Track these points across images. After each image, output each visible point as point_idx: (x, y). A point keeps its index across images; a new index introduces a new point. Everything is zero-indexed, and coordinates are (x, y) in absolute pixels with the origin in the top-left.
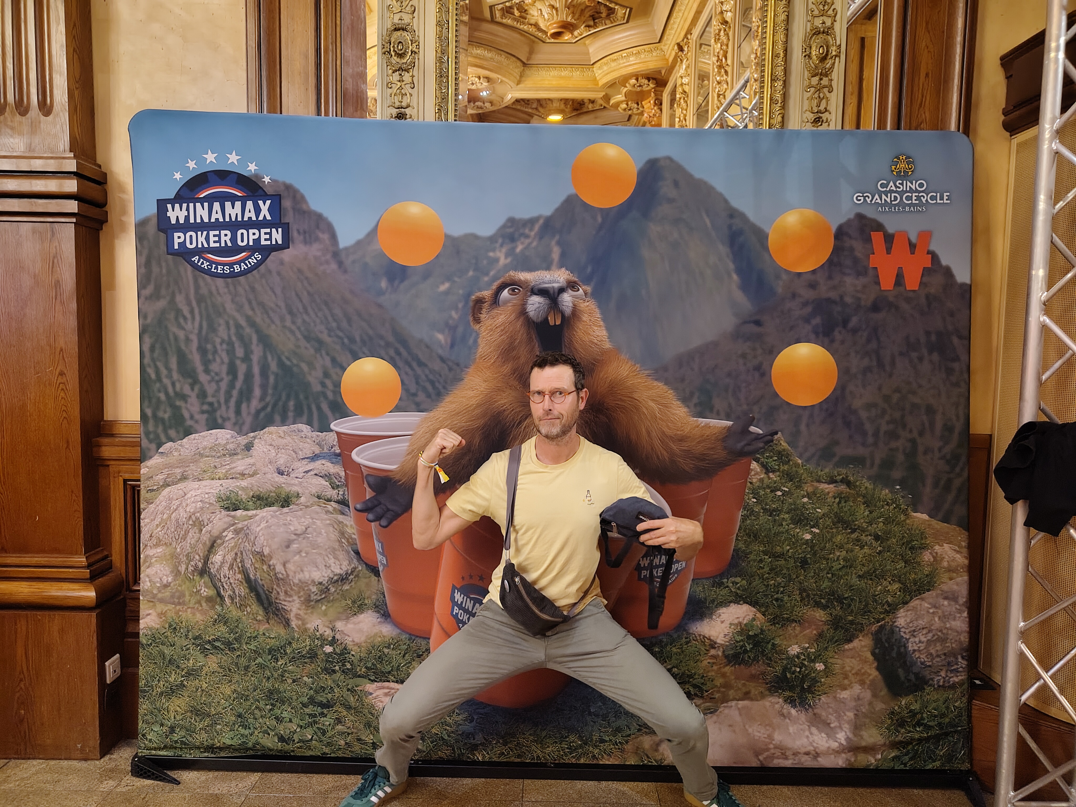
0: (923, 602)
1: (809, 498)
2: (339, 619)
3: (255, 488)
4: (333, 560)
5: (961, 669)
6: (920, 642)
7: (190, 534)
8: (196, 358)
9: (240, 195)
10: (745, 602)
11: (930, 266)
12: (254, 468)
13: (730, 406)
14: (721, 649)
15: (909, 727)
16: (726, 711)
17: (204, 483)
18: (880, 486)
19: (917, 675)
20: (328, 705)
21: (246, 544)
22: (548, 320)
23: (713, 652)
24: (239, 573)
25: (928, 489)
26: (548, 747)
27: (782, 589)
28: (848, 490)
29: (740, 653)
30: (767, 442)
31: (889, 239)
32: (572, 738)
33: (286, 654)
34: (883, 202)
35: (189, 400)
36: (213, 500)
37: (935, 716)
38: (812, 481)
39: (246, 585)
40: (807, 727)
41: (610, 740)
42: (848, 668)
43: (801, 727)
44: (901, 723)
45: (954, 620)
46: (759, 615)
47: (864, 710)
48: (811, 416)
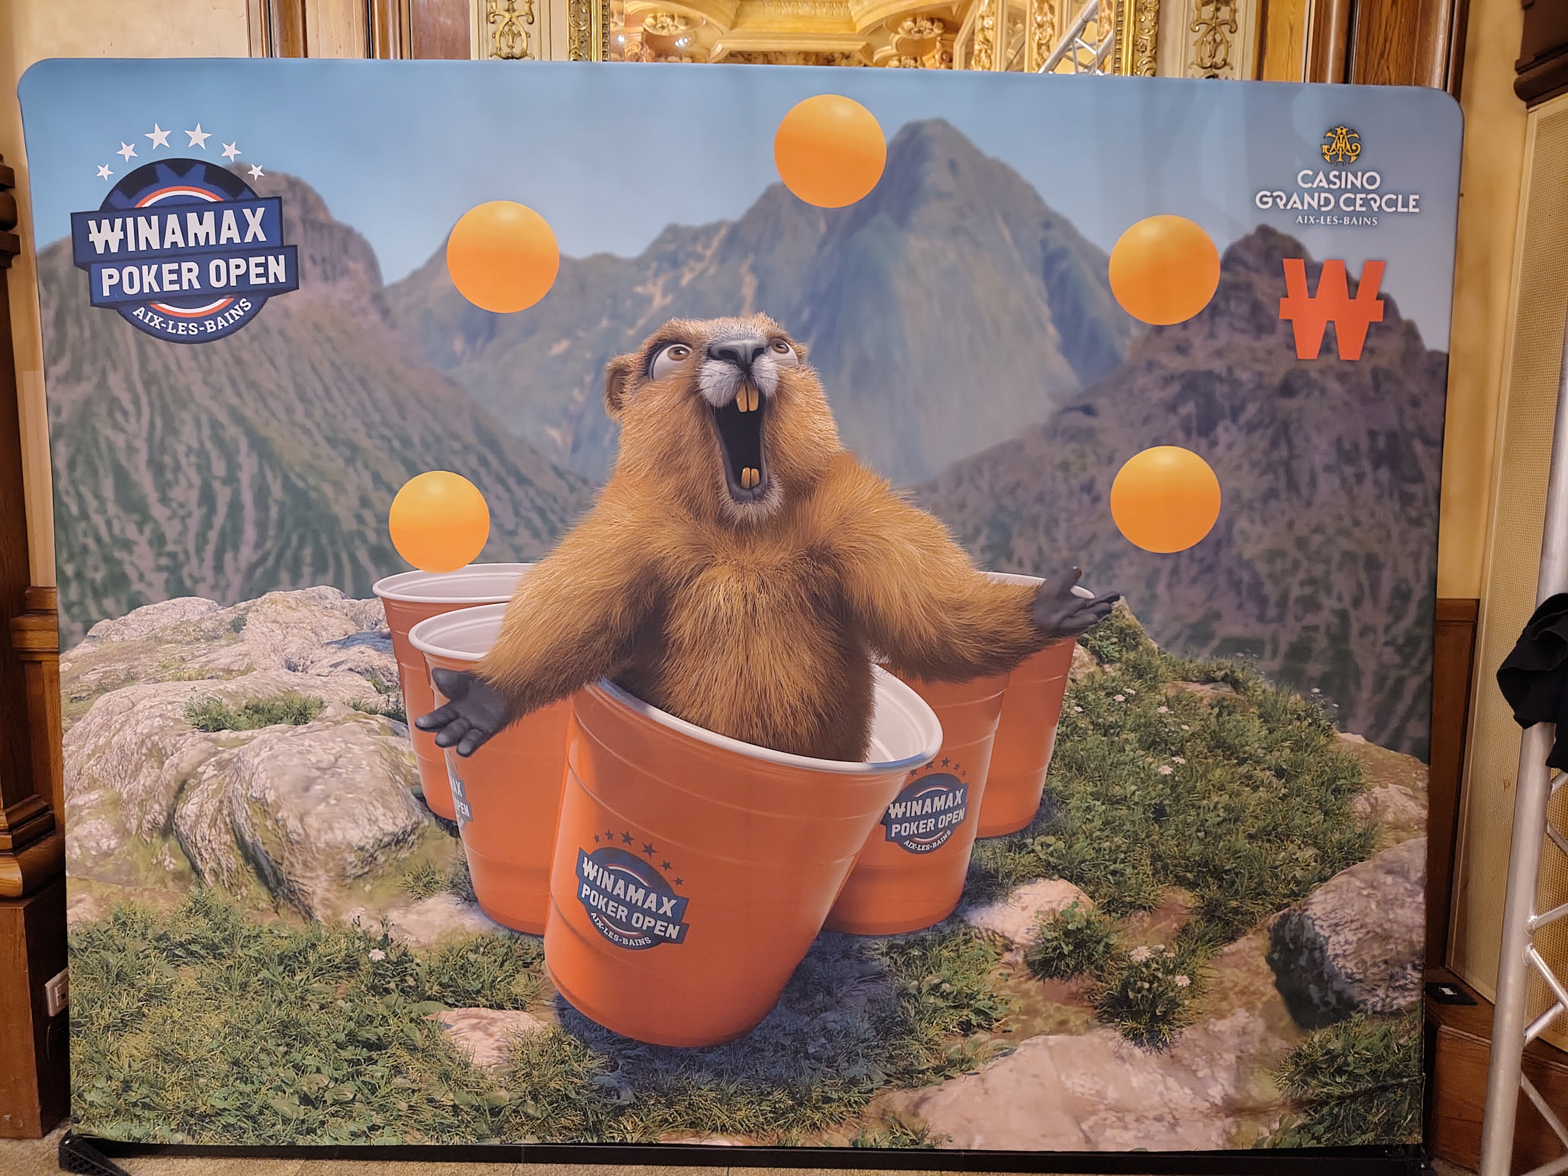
0: (1353, 879)
1: (1169, 707)
2: (394, 906)
3: (251, 694)
4: (381, 810)
5: (1411, 986)
6: (1347, 942)
7: (144, 770)
8: (145, 480)
9: (211, 200)
10: (1061, 877)
11: (1381, 320)
12: (247, 661)
13: (1040, 551)
14: (1022, 953)
15: (1325, 1077)
16: (1028, 1052)
17: (165, 686)
18: (1286, 689)
19: (1339, 994)
20: (377, 1046)
21: (238, 786)
22: (736, 402)
23: (1007, 957)
24: (227, 832)
25: (1365, 694)
26: (740, 1109)
27: (1122, 856)
28: (1234, 694)
29: (1052, 959)
30: (1100, 614)
31: (1314, 271)
32: (777, 1095)
33: (308, 963)
34: (1306, 207)
35: (136, 549)
36: (180, 713)
37: (1368, 1060)
38: (1175, 679)
39: (239, 852)
40: (1160, 1078)
41: (840, 1099)
42: (1228, 984)
43: (1150, 1077)
44: (1313, 1070)
45: (1402, 906)
46: (1085, 898)
47: (1252, 1051)
48: (1175, 572)
